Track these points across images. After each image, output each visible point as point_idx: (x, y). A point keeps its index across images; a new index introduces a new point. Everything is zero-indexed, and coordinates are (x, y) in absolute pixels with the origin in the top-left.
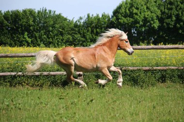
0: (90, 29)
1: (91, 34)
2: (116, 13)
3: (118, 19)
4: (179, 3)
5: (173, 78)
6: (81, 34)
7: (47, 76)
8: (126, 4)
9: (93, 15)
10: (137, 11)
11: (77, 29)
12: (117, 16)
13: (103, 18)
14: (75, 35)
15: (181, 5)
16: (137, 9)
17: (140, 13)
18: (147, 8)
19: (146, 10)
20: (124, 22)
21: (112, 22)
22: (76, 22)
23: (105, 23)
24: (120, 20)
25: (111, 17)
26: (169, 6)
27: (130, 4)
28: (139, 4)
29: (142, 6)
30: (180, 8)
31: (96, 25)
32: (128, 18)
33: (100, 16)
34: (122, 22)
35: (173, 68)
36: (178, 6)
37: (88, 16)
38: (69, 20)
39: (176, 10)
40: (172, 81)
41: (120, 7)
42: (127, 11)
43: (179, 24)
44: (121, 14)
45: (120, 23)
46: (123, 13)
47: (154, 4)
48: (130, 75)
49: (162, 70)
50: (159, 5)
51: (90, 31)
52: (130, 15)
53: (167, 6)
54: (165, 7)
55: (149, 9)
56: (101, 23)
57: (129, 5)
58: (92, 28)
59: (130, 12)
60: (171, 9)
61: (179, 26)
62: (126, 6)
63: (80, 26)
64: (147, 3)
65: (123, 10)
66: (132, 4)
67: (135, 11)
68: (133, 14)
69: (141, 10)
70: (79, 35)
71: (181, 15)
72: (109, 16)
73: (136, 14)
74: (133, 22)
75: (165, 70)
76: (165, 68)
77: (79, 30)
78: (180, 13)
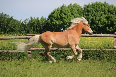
0: (32, 27)
1: (33, 31)
2: (50, 17)
3: (52, 21)
4: (93, 11)
5: (93, 56)
6: (26, 31)
7: (6, 53)
8: (58, 11)
9: (34, 18)
10: (65, 16)
11: (23, 27)
12: (51, 19)
13: (42, 20)
14: (22, 31)
15: (95, 12)
16: (65, 14)
17: (67, 18)
18: (72, 14)
19: (71, 16)
20: (56, 23)
21: (48, 23)
22: (23, 22)
23: (43, 24)
24: (53, 22)
25: (47, 20)
26: (87, 13)
27: (60, 10)
28: (66, 11)
29: (69, 12)
30: (94, 15)
31: (36, 25)
32: (59, 21)
33: (40, 19)
34: (55, 24)
35: (93, 49)
36: (93, 13)
37: (31, 18)
38: (18, 21)
39: (91, 16)
40: (92, 59)
41: (53, 13)
42: (58, 16)
43: (93, 26)
44: (54, 18)
45: (53, 24)
46: (55, 17)
47: (77, 11)
48: (63, 54)
49: (85, 51)
50: (80, 12)
51: (32, 29)
52: (60, 18)
53: (86, 13)
54: (84, 13)
55: (73, 15)
56: (40, 24)
57: (59, 12)
58: (34, 27)
59: (60, 17)
60: (88, 15)
61: (93, 27)
62: (57, 12)
63: (25, 25)
64: (72, 10)
65: (56, 15)
66: (62, 11)
67: (64, 16)
68: (62, 18)
69: (68, 15)
70: (25, 32)
71: (95, 19)
72: (45, 19)
73: (65, 18)
74: (62, 23)
75: (88, 51)
76: (87, 49)
77: (25, 28)
78: (94, 18)
